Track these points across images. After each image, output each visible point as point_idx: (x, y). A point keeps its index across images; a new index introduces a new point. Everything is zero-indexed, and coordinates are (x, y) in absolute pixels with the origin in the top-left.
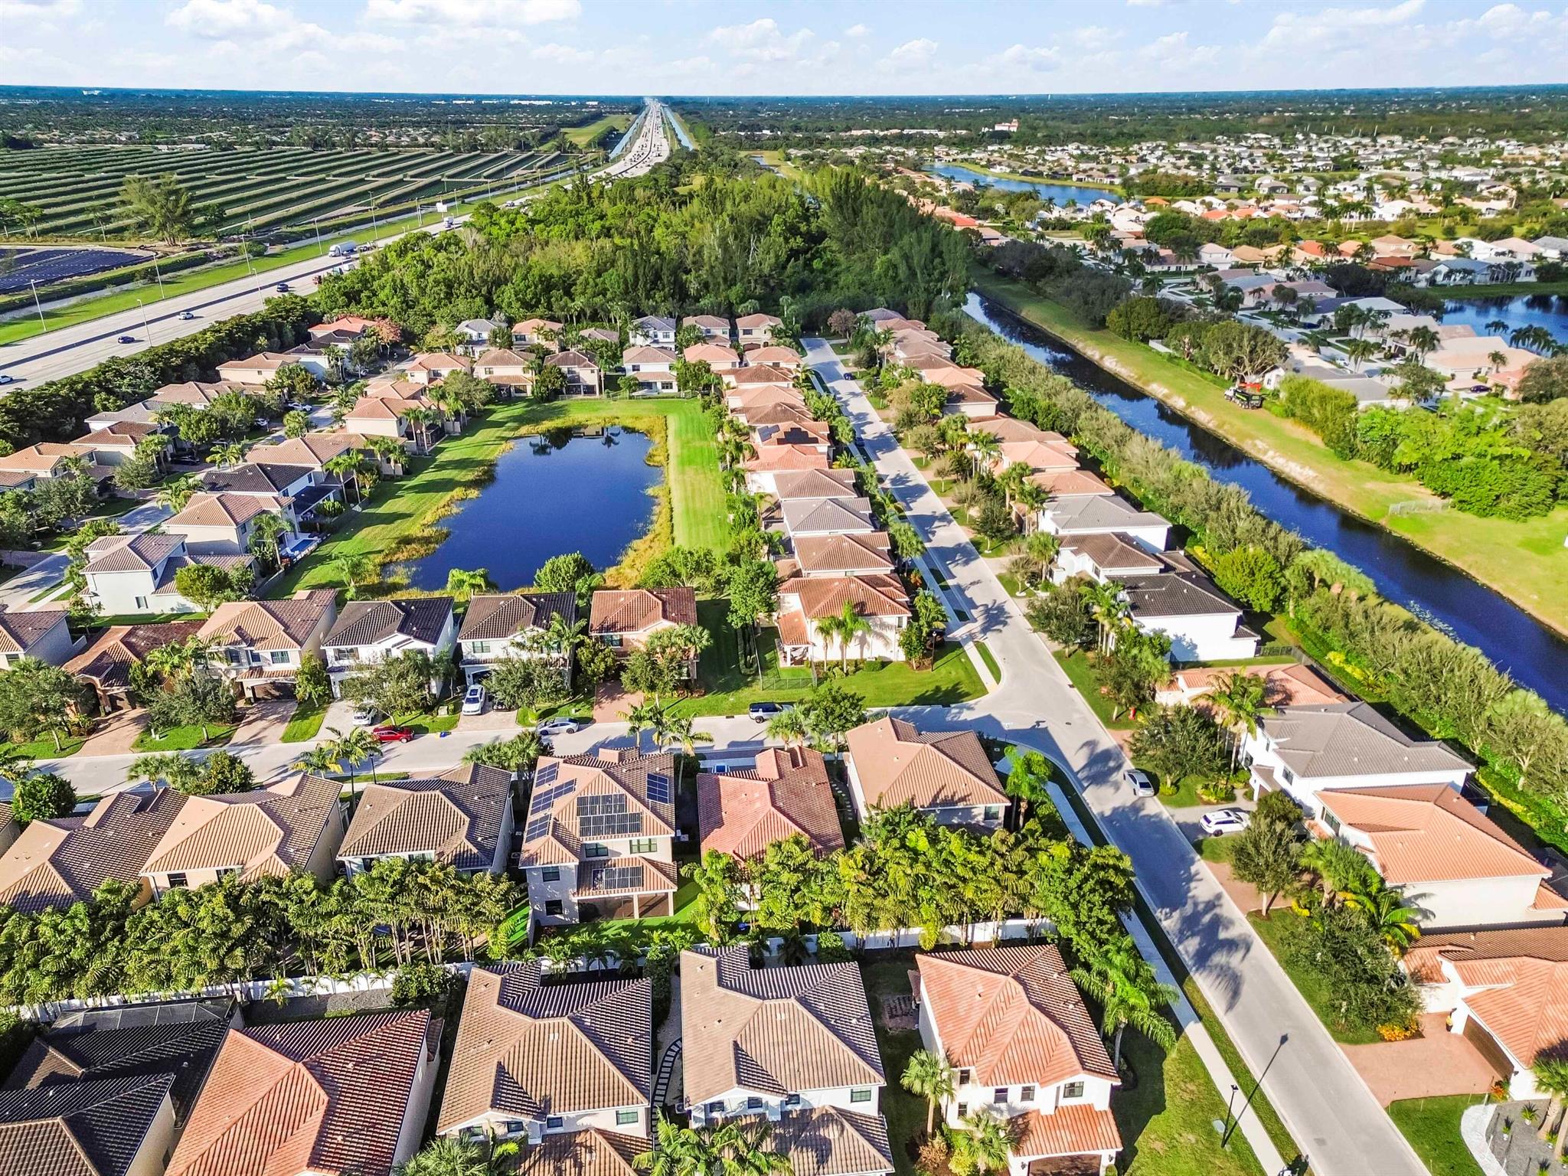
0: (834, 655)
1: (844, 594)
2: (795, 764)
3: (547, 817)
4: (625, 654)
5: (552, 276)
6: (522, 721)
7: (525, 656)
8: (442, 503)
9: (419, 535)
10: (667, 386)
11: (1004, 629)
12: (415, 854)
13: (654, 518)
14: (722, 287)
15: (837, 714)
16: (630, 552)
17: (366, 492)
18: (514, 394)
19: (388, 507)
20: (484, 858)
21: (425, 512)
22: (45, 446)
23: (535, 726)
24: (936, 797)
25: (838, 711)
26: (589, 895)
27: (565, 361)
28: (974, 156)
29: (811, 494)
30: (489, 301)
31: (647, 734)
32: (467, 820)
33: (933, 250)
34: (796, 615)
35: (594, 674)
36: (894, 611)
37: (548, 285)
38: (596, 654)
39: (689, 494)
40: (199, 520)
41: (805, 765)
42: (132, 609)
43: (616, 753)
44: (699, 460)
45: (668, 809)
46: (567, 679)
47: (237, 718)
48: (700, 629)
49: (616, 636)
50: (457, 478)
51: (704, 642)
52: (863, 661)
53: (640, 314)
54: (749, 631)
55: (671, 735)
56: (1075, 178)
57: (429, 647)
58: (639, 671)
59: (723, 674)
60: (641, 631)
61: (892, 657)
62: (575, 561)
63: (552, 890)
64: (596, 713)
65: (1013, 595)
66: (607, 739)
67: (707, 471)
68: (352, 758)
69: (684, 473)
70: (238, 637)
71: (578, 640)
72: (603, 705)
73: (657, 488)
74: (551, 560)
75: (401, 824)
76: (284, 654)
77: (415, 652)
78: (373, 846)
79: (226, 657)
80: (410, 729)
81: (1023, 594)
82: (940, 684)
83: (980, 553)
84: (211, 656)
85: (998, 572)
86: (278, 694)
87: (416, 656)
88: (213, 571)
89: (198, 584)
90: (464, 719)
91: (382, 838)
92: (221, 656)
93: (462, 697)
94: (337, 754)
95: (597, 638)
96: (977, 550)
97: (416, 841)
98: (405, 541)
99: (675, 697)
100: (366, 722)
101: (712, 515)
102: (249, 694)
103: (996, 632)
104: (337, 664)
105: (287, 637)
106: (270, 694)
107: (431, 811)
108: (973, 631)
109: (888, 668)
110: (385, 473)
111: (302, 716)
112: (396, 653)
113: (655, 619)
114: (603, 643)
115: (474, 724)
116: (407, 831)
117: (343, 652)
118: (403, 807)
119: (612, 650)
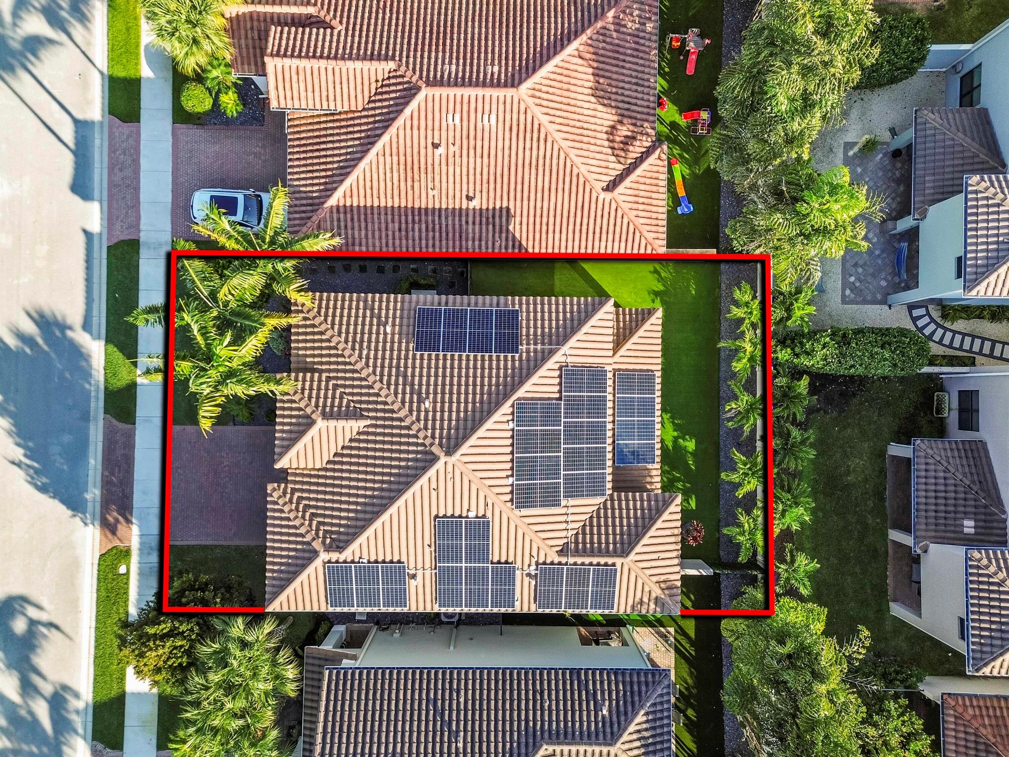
66: (19, 465)
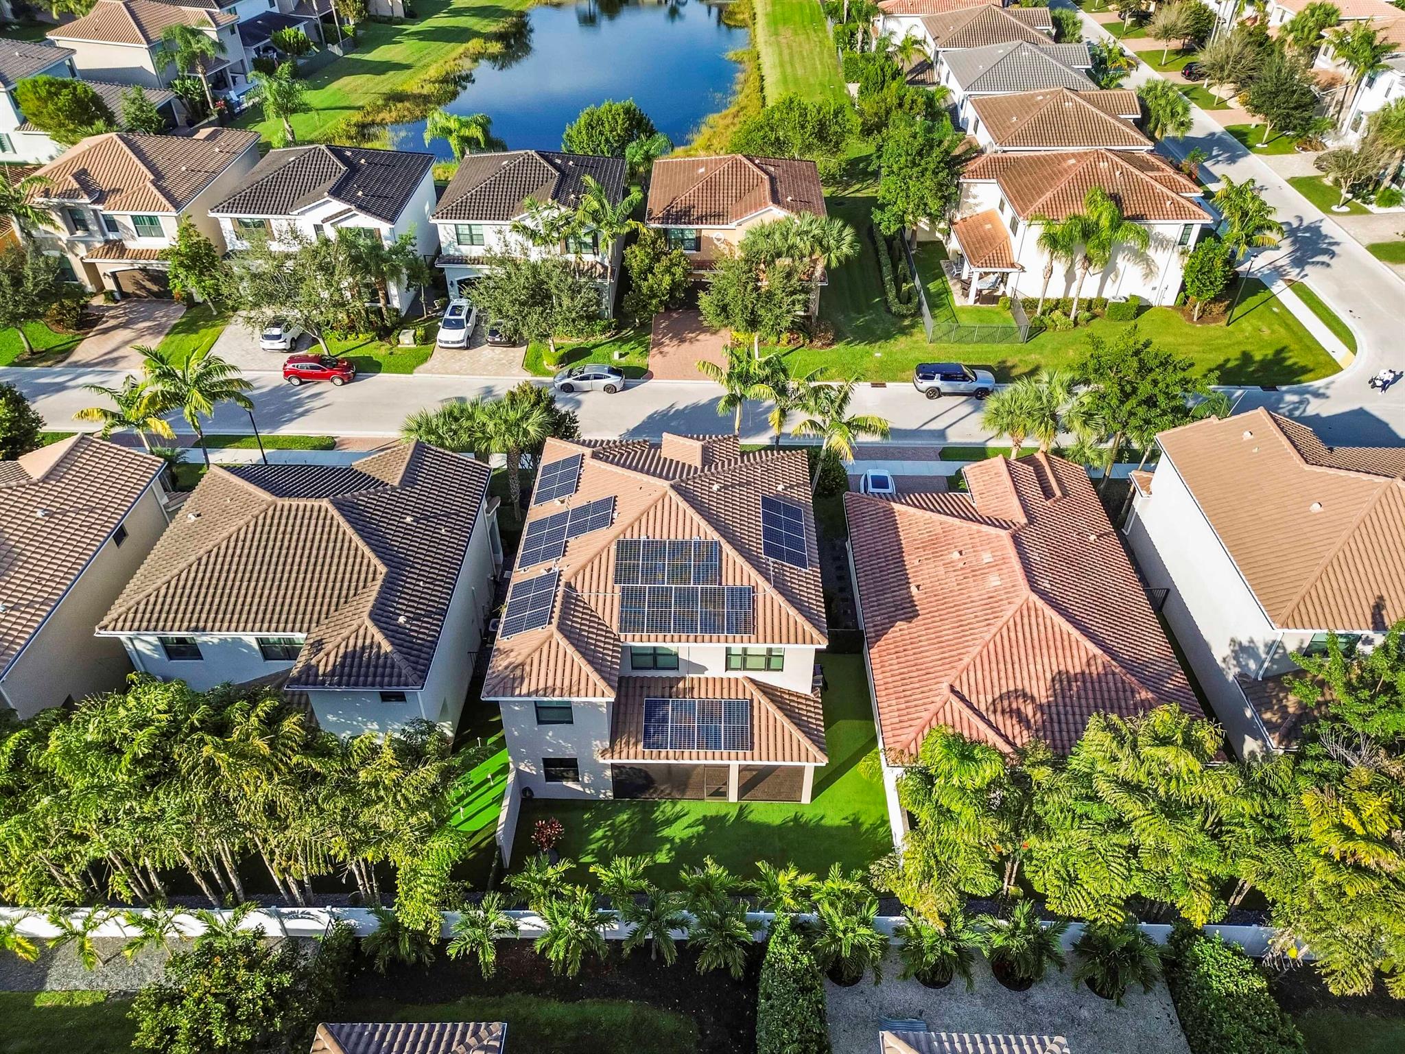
1: (1087, 179)
2: (1047, 493)
3: (552, 579)
4: (707, 265)
6: (532, 364)
7: (536, 254)
8: (455, 54)
9: (416, 91)
11: (1333, 262)
12: (273, 636)
13: (738, 88)
16: (704, 129)
17: (349, 27)
19: (380, 54)
20: (406, 669)
21: (427, 66)
23: (552, 377)
26: (635, 755)
32: (383, 569)
35: (652, 294)
36: (1179, 212)
38: (657, 258)
39: (787, 58)
40: (101, 34)
41: (1064, 492)
43: (697, 445)
44: (797, 18)
45: (809, 583)
46: (607, 301)
48: (838, 223)
49: (690, 231)
50: (476, 28)
51: (845, 249)
52: (1105, 303)
54: (900, 242)
57: (384, 227)
58: (732, 291)
59: (860, 312)
60: (732, 225)
61: (1153, 299)
62: (627, 111)
63: (557, 741)
64: (653, 361)
66: (672, 407)
67: (812, 33)
68: (187, 411)
69: (777, 34)
70: (76, 186)
71: (627, 229)
72: (665, 349)
73: (740, 51)
74: (588, 110)
75: (242, 567)
76: (153, 220)
77: (359, 234)
78: (177, 612)
79: (64, 219)
80: (352, 362)
81: (1346, 209)
82: (1248, 348)
83: (1250, 148)
84: (36, 214)
85: (1289, 176)
86: (155, 288)
87: (361, 242)
88: (75, 89)
89: (51, 107)
90: (438, 355)
91: (197, 596)
92: (54, 216)
93: (439, 318)
94: (152, 401)
95: (657, 231)
96: (1244, 142)
97: (270, 608)
98: (397, 97)
99: (784, 342)
100: (282, 346)
101: (821, 84)
102: (109, 285)
103: (1319, 267)
104: (240, 245)
105: (156, 192)
106: (144, 287)
107: (308, 544)
108: (1278, 264)
109: (1145, 315)
110: (381, 13)
111: (189, 327)
112: (330, 232)
113: (758, 205)
114: (668, 241)
115: (457, 366)
116: (253, 584)
117: (246, 225)
118: (251, 529)
119: (682, 255)
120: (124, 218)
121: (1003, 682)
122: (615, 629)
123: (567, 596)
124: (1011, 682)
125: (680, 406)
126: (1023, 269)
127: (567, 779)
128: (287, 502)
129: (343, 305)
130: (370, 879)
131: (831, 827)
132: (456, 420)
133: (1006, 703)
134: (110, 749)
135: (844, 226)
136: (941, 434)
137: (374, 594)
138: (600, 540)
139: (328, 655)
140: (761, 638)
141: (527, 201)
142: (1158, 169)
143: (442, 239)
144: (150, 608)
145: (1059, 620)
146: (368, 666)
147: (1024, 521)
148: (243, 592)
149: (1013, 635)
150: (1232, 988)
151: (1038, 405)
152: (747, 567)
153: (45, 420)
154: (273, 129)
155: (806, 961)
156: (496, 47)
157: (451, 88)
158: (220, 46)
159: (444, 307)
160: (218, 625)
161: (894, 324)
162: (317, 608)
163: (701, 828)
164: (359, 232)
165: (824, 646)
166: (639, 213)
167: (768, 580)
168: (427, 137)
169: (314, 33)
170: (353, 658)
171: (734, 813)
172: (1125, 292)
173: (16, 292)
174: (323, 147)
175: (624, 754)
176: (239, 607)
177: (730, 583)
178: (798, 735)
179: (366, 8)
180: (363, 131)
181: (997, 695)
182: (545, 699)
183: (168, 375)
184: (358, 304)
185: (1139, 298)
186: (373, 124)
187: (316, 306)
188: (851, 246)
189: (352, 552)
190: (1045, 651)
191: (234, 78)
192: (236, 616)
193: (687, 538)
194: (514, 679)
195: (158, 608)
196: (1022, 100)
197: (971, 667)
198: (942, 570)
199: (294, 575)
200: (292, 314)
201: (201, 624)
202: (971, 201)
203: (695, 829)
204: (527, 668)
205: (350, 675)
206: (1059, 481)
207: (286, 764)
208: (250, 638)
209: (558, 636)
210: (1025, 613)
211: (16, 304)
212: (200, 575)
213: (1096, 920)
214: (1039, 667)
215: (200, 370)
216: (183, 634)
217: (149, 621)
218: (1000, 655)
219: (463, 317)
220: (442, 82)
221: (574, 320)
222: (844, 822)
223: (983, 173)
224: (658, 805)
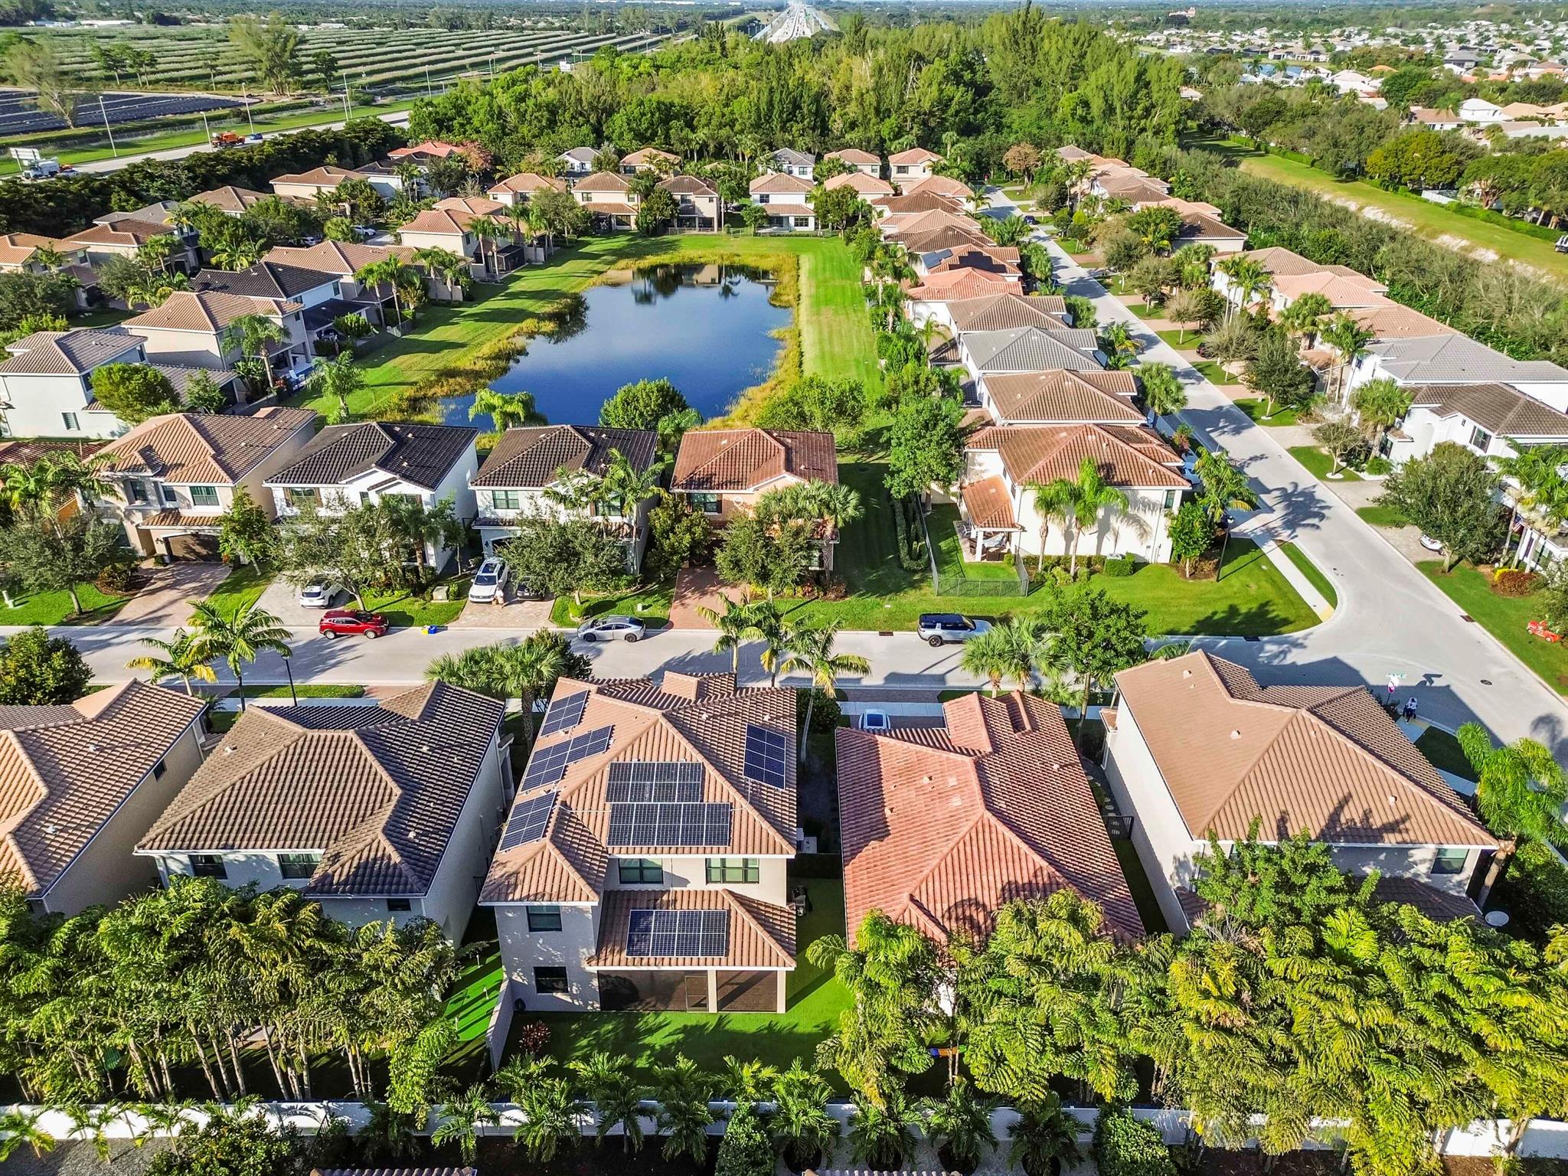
0: (1056, 547)
1: (1075, 452)
2: (1017, 726)
3: (551, 798)
4: (723, 525)
5: (672, 105)
6: (559, 617)
7: (565, 516)
8: (509, 333)
9: (469, 366)
10: (802, 222)
11: (1322, 524)
12: (292, 853)
13: (778, 363)
14: (873, 120)
15: (1097, 639)
16: (742, 400)
17: (409, 312)
18: (615, 226)
19: (436, 334)
20: (412, 878)
21: (482, 344)
22: (21, 237)
23: (576, 628)
24: (1334, 818)
25: (1100, 634)
26: (620, 963)
27: (678, 186)
28: (1149, 38)
29: (1004, 326)
30: (598, 131)
31: (754, 650)
32: (398, 791)
33: (1138, 79)
34: (994, 482)
35: (674, 551)
36: (1161, 480)
37: (667, 114)
38: (678, 519)
39: (826, 336)
40: (172, 322)
41: (1035, 728)
42: (57, 430)
43: (694, 681)
44: (839, 300)
45: (784, 799)
46: (633, 557)
47: (135, 584)
48: (845, 489)
49: (712, 495)
50: (531, 309)
51: (851, 511)
52: (1102, 560)
53: (772, 147)
54: (913, 504)
55: (792, 655)
56: (1271, 55)
57: (425, 494)
58: (743, 548)
59: (874, 567)
60: (750, 490)
61: (1149, 556)
62: (661, 389)
63: (547, 949)
64: (675, 613)
65: (1321, 476)
66: (688, 654)
67: (850, 312)
68: (231, 658)
69: (818, 314)
70: (142, 461)
71: (650, 494)
72: (687, 601)
73: (782, 330)
74: (625, 388)
75: (271, 791)
76: (210, 491)
77: (401, 500)
78: (209, 832)
79: (125, 490)
80: (385, 617)
81: (1339, 476)
82: (1235, 602)
83: (1255, 420)
84: (101, 487)
85: (1289, 446)
86: (204, 552)
87: (403, 506)
88: (146, 374)
89: (122, 390)
90: (469, 608)
91: (228, 818)
92: (116, 488)
93: (472, 575)
94: (201, 649)
95: (681, 495)
96: (1250, 414)
97: (294, 827)
98: (451, 373)
99: (800, 595)
100: (321, 603)
101: (856, 360)
102: (161, 549)
103: (1308, 530)
104: (288, 512)
105: (216, 465)
106: (193, 551)
107: (333, 770)
108: (1271, 526)
109: (1142, 572)
110: (441, 297)
111: (234, 587)
112: (375, 499)
113: (774, 472)
114: (690, 503)
115: (486, 619)
116: (280, 806)
117: (298, 493)
118: (282, 758)
119: (702, 516)
120: (183, 490)
121: (958, 892)
122: (604, 843)
123: (561, 813)
124: (965, 892)
125: (697, 653)
126: (1023, 529)
127: (557, 990)
128: (316, 733)
129: (381, 564)
130: (365, 1080)
131: (802, 1035)
132: (477, 663)
133: (960, 911)
134: (150, 932)
135: (850, 491)
136: (941, 678)
137: (389, 813)
138: (596, 764)
139: (342, 866)
140: (736, 849)
141: (559, 470)
142: (1146, 441)
143: (479, 503)
144: (185, 828)
145: (1010, 835)
146: (378, 875)
147: (989, 749)
148: (270, 813)
149: (968, 849)
150: (1138, 1156)
151: (1007, 648)
152: (727, 786)
153: (94, 672)
154: (329, 405)
155: (758, 1137)
156: (549, 326)
157: (502, 364)
158: (285, 332)
159: (478, 566)
160: (245, 843)
161: (904, 579)
162: (336, 827)
163: (681, 1036)
164: (401, 499)
165: (793, 857)
166: (665, 479)
167: (745, 797)
168: (472, 413)
169: (375, 316)
170: (365, 868)
171: (713, 1022)
172: (1122, 550)
173: (77, 556)
174: (374, 424)
175: (609, 961)
176: (265, 827)
177: (711, 801)
178: (770, 941)
179: (426, 295)
180: (415, 404)
181: (952, 903)
182: (536, 904)
183: (219, 626)
184: (396, 563)
185: (1134, 555)
186: (425, 397)
187: (356, 566)
188: (856, 508)
189: (372, 777)
190: (997, 863)
191: (294, 359)
192: (262, 835)
193: (674, 761)
194: (509, 886)
195: (192, 828)
196: (1027, 378)
197: (930, 879)
198: (913, 794)
199: (317, 798)
200: (333, 573)
201: (230, 842)
202: (977, 468)
203: (675, 1037)
204: (521, 876)
205: (361, 884)
206: (1031, 717)
207: (300, 948)
208: (272, 855)
209: (550, 847)
210: (980, 829)
211: (75, 567)
212: (233, 799)
213: (1020, 1096)
214: (991, 878)
215: (246, 621)
216: (213, 852)
217: (183, 840)
218: (956, 866)
219: (495, 574)
220: (494, 358)
221: (597, 575)
222: (815, 1030)
223: (986, 444)
224: (643, 1016)
